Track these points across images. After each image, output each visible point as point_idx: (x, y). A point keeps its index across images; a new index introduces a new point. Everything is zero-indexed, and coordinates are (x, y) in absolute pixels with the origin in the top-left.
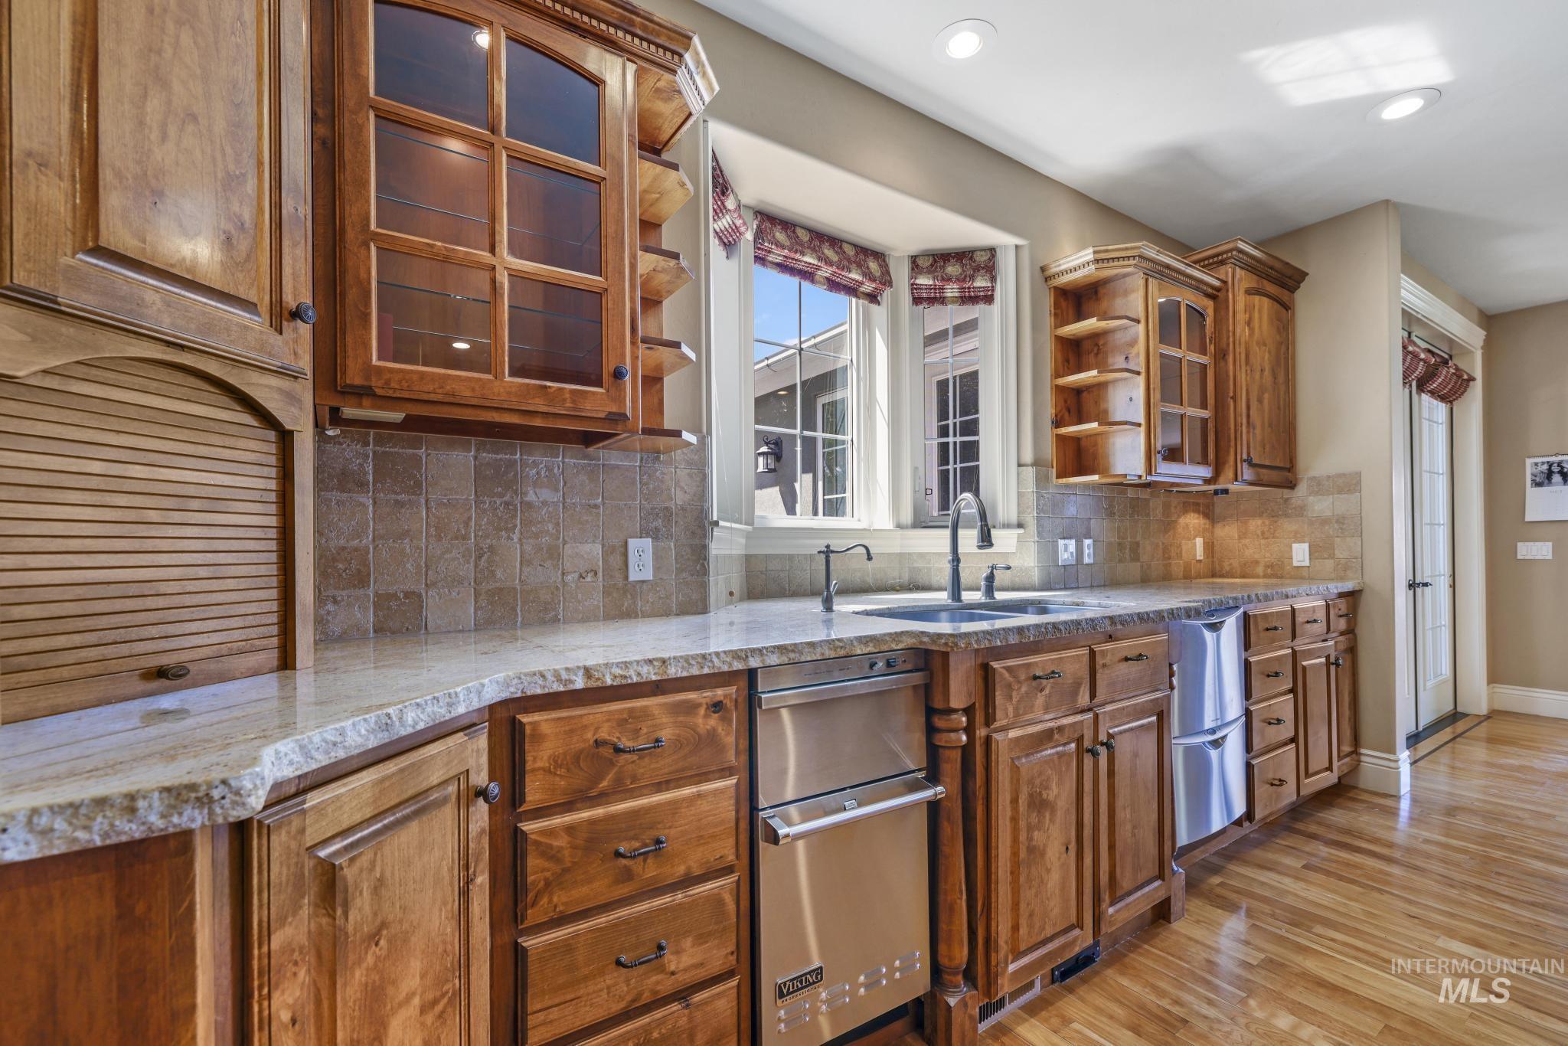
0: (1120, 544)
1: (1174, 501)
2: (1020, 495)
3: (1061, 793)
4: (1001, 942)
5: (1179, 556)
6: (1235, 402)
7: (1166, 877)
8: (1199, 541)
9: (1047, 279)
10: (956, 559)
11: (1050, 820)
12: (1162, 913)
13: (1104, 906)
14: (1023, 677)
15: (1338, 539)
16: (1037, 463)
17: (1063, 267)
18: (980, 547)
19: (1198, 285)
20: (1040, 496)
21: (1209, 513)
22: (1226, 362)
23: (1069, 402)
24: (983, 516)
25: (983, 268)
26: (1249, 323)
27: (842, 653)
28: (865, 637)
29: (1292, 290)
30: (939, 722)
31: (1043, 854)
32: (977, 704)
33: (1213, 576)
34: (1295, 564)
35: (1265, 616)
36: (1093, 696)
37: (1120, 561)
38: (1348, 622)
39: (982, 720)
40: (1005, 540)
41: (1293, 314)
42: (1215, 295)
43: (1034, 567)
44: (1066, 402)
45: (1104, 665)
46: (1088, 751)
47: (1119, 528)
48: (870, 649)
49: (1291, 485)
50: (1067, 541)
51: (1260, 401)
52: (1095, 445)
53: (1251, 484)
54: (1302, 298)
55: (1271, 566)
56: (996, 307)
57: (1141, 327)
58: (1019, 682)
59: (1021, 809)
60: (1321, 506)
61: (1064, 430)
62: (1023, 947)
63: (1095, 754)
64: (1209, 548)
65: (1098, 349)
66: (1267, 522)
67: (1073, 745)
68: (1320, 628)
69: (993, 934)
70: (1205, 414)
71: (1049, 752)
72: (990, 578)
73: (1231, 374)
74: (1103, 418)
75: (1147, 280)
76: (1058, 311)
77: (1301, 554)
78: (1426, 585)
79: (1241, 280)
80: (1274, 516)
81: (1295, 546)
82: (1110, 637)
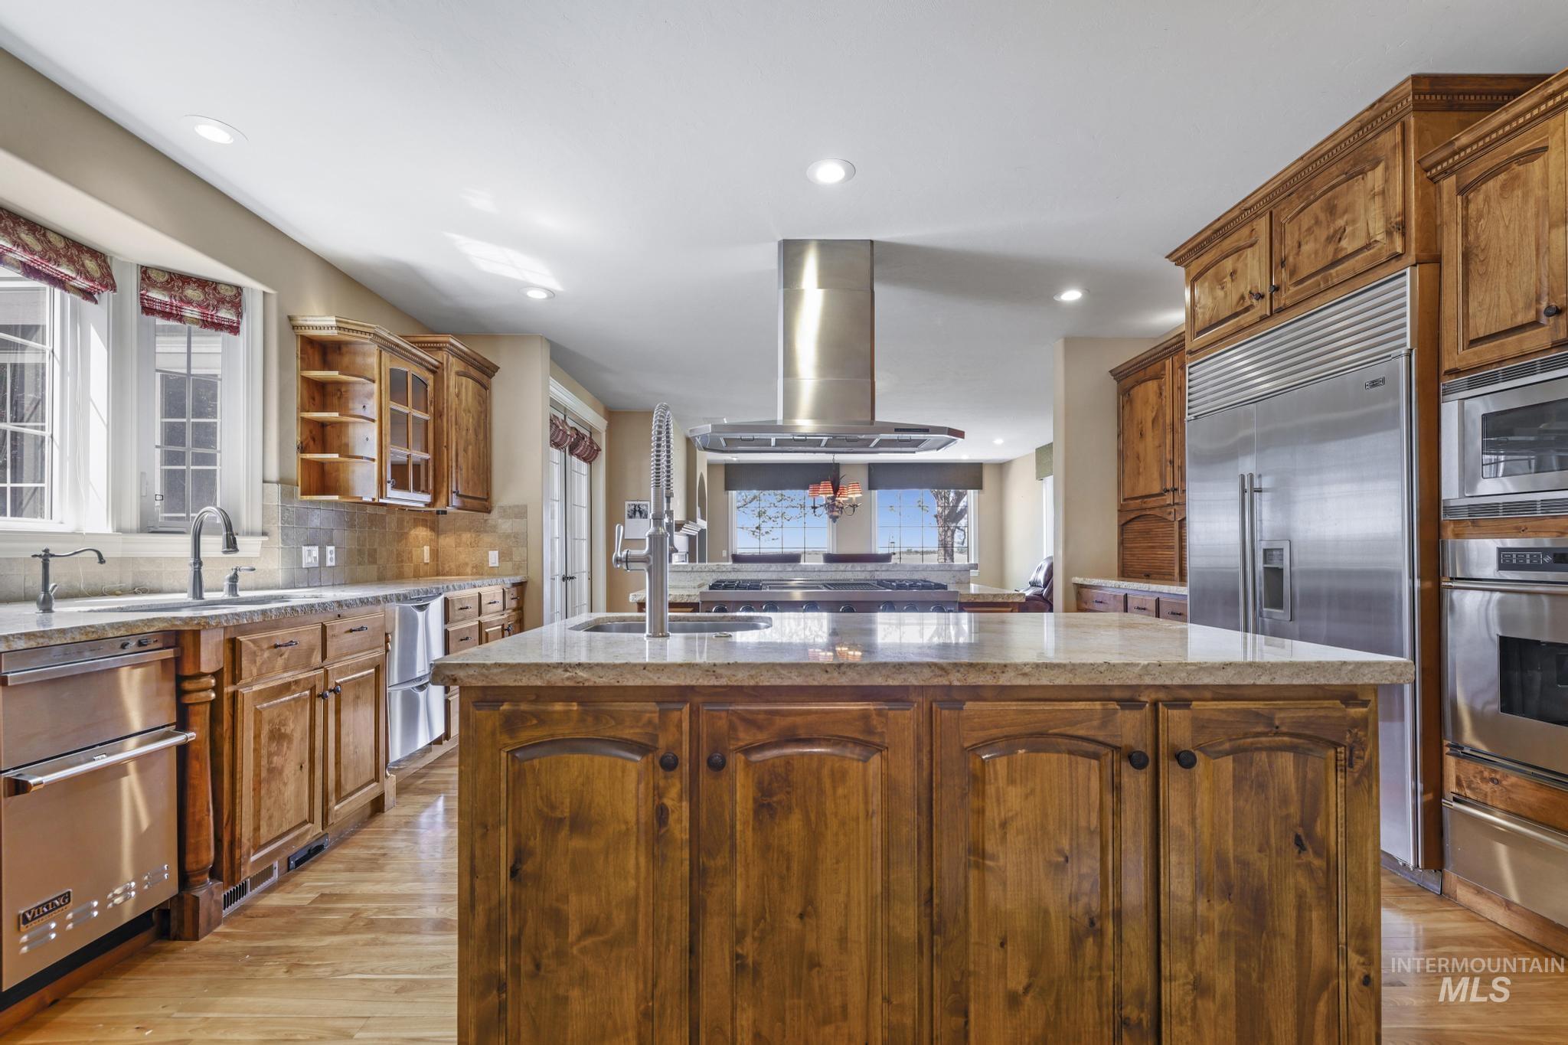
0: (359, 550)
1: (407, 518)
2: (264, 507)
3: (297, 727)
4: (245, 840)
5: (410, 560)
6: (448, 450)
7: (381, 779)
8: (426, 549)
9: (294, 327)
10: (198, 562)
11: (288, 748)
12: (378, 806)
13: (331, 804)
14: (265, 646)
15: (514, 549)
16: (282, 481)
17: (309, 323)
18: (225, 552)
19: (421, 363)
20: (284, 509)
21: (434, 528)
22: (442, 420)
23: (314, 433)
24: (229, 526)
25: (228, 303)
26: (458, 395)
27: (95, 636)
28: (117, 623)
29: (490, 376)
30: (188, 686)
31: (281, 772)
32: (225, 669)
33: (438, 575)
34: (490, 565)
35: (460, 600)
36: (324, 657)
37: (359, 564)
38: (518, 603)
39: (230, 679)
40: (249, 546)
41: (490, 393)
42: (434, 371)
43: (278, 569)
44: (311, 432)
45: (334, 636)
46: (319, 696)
47: (359, 538)
48: (123, 632)
49: (488, 511)
50: (310, 548)
51: (466, 450)
52: (338, 470)
53: (459, 509)
54: (496, 381)
55: (476, 567)
56: (241, 339)
57: (375, 386)
58: (262, 650)
59: (263, 741)
60: (506, 526)
61: (308, 456)
62: (263, 842)
63: (323, 696)
64: (435, 554)
65: (341, 394)
66: (474, 536)
67: (307, 692)
68: (498, 606)
69: (237, 835)
70: (427, 456)
71: (287, 698)
72: (234, 579)
73: (445, 429)
74: (345, 450)
75: (381, 351)
76: (305, 356)
77: (493, 558)
78: (572, 578)
79: (455, 365)
80: (478, 532)
81: (490, 552)
82: (339, 616)
